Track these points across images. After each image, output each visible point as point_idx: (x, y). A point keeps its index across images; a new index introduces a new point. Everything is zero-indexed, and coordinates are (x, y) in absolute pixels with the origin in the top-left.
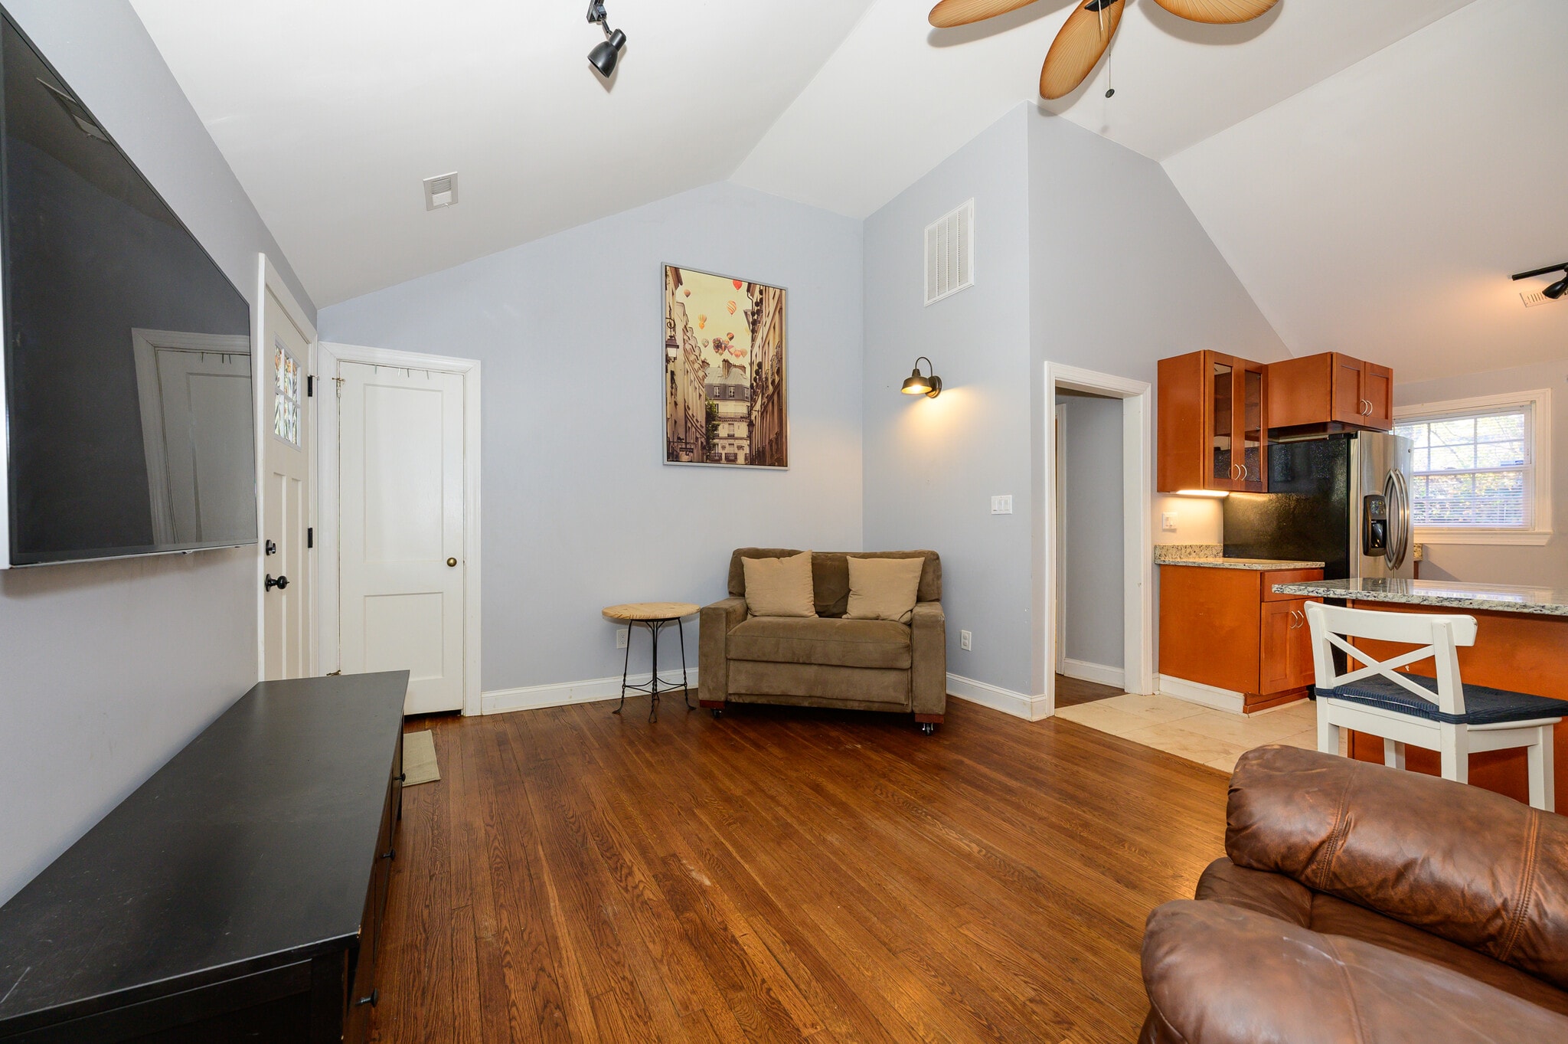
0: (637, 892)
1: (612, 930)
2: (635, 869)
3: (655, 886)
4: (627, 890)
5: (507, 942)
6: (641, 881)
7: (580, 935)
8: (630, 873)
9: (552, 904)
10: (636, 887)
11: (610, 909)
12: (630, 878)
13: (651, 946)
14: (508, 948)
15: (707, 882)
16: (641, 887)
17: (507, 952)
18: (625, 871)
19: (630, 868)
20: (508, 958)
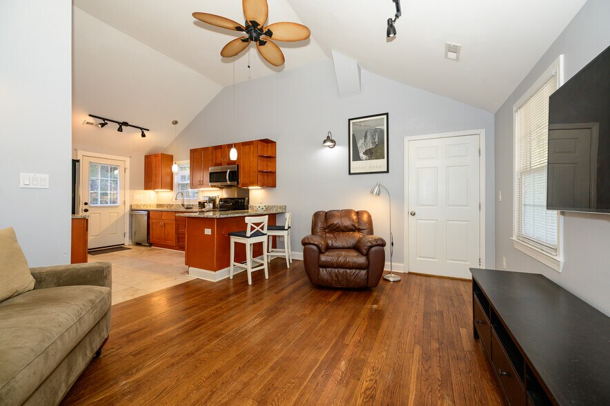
0: (372, 377)
1: (394, 368)
2: (363, 390)
3: (364, 375)
4: (376, 381)
5: (439, 391)
6: (367, 381)
7: (407, 375)
8: (367, 389)
9: (413, 397)
10: (371, 380)
11: (389, 377)
12: (370, 387)
13: (385, 356)
14: (439, 388)
15: (343, 363)
16: (368, 379)
17: (439, 386)
18: (368, 392)
19: (365, 392)
20: (440, 383)
